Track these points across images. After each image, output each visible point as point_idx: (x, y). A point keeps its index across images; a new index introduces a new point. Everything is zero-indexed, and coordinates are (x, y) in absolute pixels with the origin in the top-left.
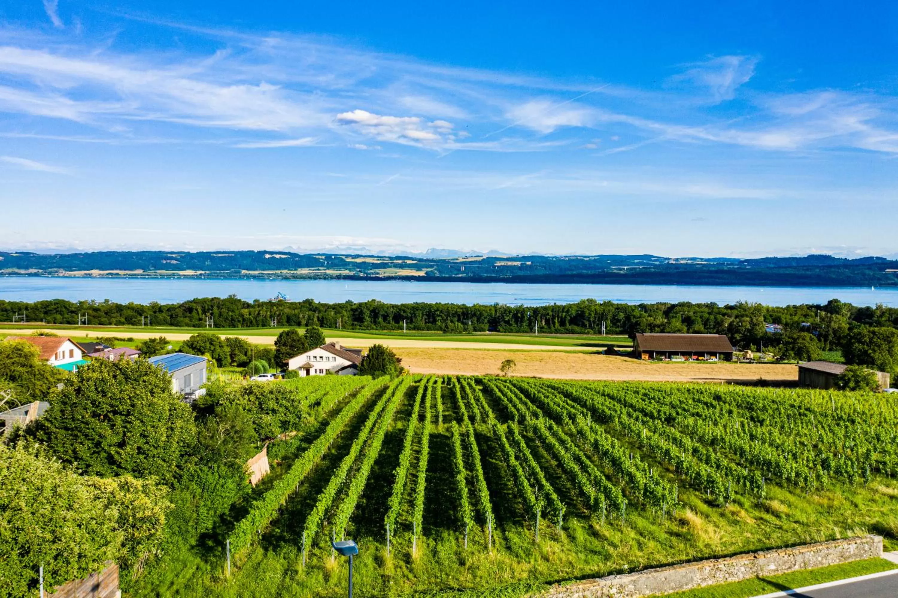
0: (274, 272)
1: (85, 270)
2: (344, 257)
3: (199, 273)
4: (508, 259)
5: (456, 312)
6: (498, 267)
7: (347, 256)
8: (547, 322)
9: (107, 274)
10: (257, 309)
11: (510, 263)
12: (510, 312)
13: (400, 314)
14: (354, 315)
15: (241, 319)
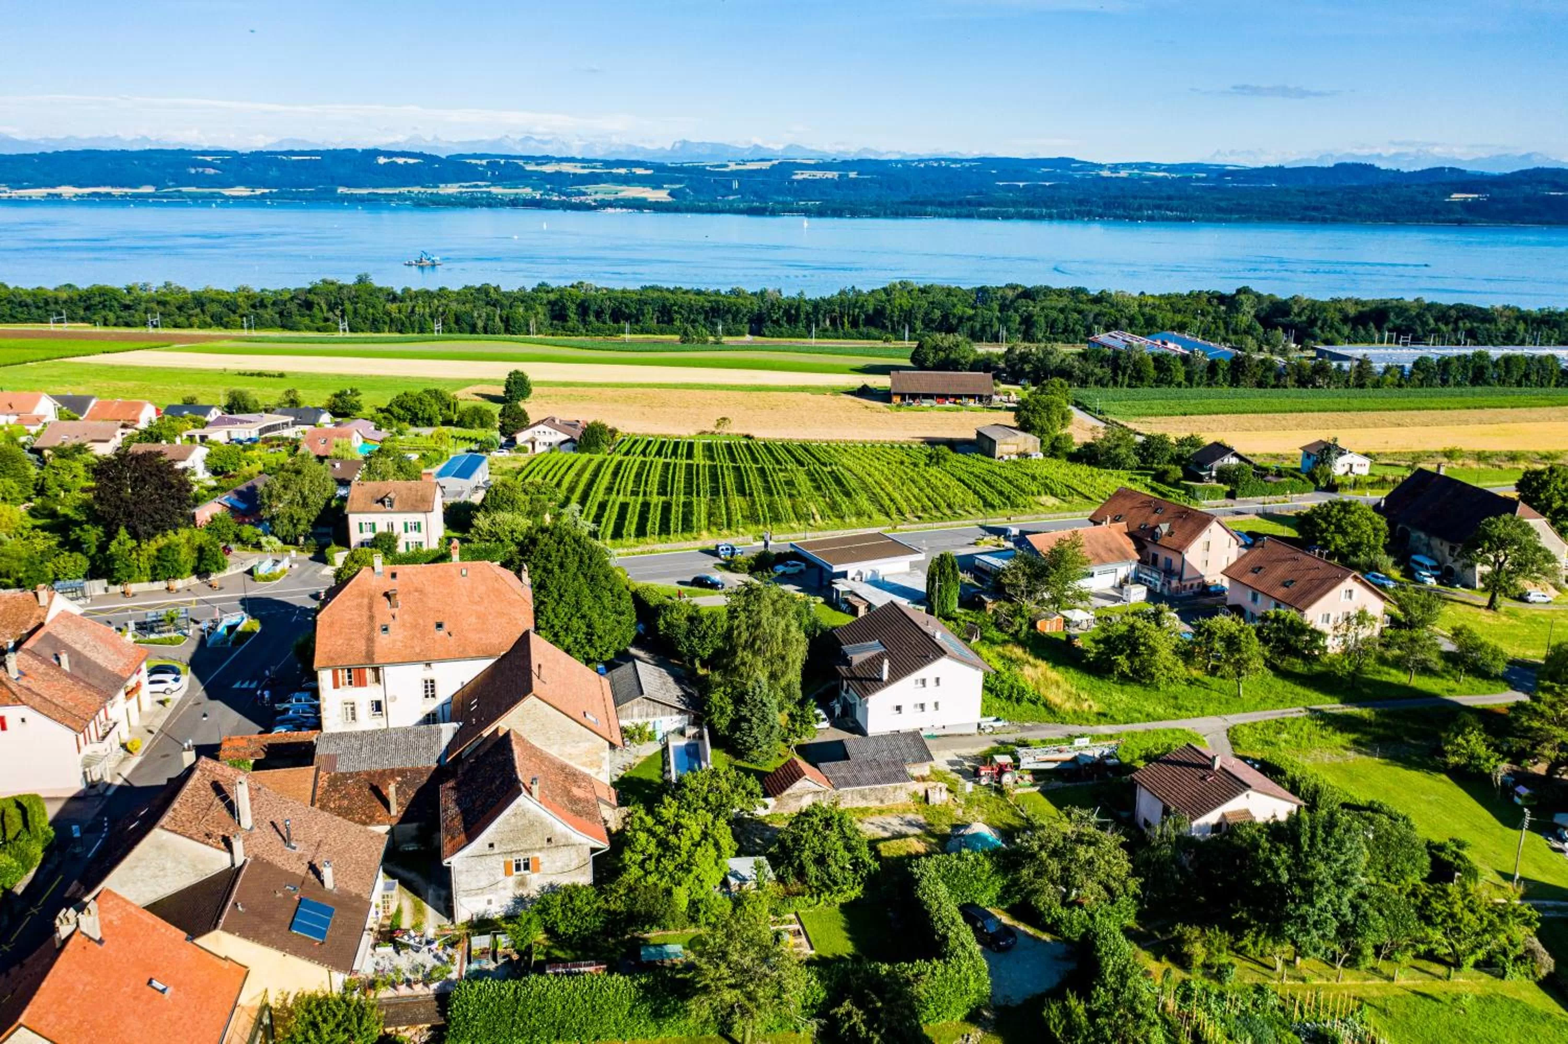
0: (396, 191)
1: (47, 186)
2: (521, 162)
3: (258, 192)
4: (816, 167)
5: (702, 307)
6: (799, 181)
7: (528, 159)
8: (833, 322)
9: (89, 195)
10: (410, 304)
11: (819, 175)
12: (779, 308)
13: (620, 310)
14: (552, 310)
15: (387, 319)
